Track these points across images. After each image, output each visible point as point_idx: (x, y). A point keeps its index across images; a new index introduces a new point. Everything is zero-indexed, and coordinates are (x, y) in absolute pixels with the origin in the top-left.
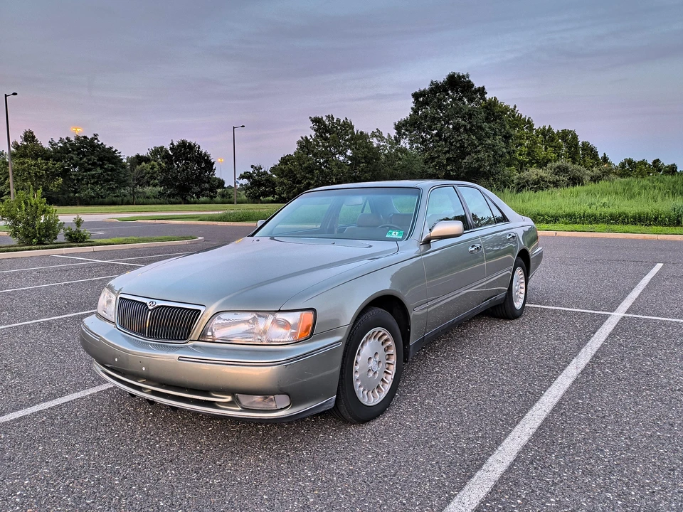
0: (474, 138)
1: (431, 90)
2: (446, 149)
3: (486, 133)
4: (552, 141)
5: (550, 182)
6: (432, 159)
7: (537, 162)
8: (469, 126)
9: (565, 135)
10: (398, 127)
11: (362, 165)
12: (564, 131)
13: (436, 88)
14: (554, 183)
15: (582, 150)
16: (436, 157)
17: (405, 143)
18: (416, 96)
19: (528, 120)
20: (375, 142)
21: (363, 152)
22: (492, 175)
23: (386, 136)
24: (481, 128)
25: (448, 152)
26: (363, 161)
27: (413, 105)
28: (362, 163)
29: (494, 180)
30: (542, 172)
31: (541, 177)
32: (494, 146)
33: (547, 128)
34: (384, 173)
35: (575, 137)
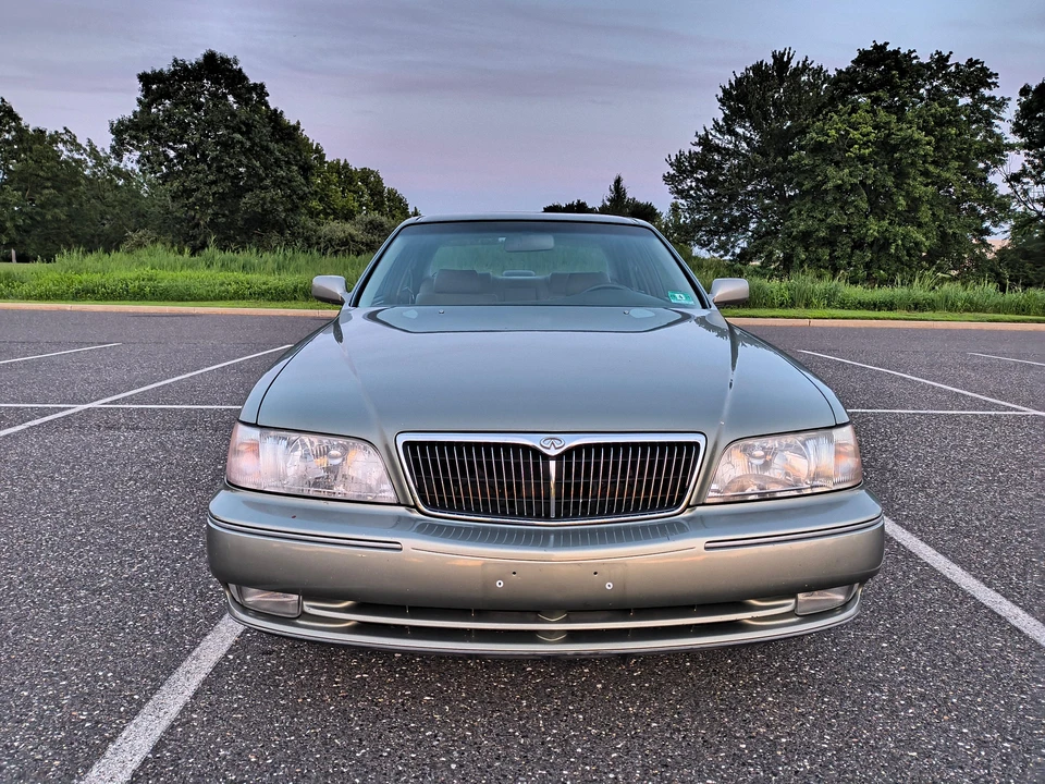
0: (258, 164)
1: (174, 73)
2: (211, 177)
3: (277, 160)
4: (350, 184)
5: (362, 243)
6: (187, 192)
7: (334, 212)
8: (248, 144)
9: (366, 175)
10: (119, 130)
11: (46, 191)
12: (364, 170)
13: (183, 72)
14: (367, 245)
15: (389, 201)
16: (194, 190)
17: (130, 161)
18: (145, 79)
19: (317, 147)
20: (64, 152)
21: (48, 168)
22: (288, 227)
23: (84, 144)
24: (267, 150)
25: (214, 182)
26: (49, 184)
27: (139, 95)
28: (48, 188)
29: (292, 234)
30: (349, 228)
31: (350, 234)
32: (290, 181)
33: (342, 162)
34: (89, 210)
35: (379, 181)
